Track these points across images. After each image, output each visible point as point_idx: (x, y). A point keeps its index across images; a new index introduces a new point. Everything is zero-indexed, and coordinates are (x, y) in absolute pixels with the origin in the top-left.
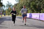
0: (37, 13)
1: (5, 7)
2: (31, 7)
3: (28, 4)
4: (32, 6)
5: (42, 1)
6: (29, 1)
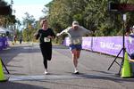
1: (21, 25)
5: (97, 11)
6: (69, 12)
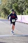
0: (19, 15)
3: (10, 5)
4: (14, 8)
5: (24, 2)
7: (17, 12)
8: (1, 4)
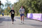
1: (4, 6)
2: (32, 7)
3: (29, 3)
7: (36, 10)
8: (19, 2)
